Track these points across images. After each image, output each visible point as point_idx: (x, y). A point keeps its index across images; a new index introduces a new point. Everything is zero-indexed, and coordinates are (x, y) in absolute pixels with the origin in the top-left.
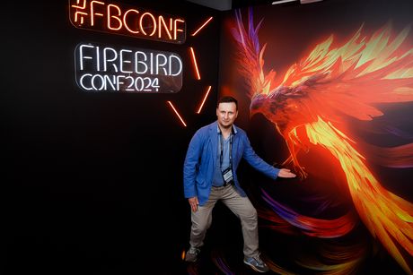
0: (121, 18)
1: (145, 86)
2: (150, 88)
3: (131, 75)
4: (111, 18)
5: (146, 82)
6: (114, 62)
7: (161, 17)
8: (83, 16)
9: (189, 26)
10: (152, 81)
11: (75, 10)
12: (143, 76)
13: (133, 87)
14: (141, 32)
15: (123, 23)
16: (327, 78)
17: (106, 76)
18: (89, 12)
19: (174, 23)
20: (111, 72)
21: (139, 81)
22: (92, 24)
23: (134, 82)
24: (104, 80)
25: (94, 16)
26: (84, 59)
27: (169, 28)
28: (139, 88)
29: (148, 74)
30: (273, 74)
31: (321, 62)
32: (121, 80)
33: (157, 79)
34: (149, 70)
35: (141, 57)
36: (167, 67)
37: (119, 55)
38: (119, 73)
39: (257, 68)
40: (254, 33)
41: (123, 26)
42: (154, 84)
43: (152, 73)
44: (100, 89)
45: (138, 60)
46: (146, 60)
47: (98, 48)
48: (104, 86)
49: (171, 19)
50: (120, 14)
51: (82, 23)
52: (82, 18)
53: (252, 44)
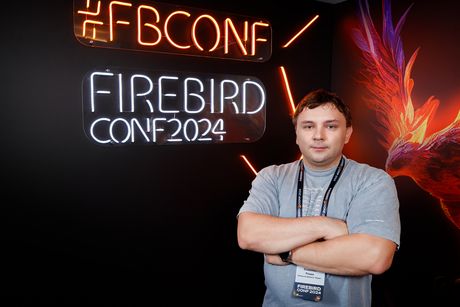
1: (201, 132)
2: (210, 135)
3: (177, 116)
4: (144, 29)
5: (203, 127)
6: (148, 97)
7: (228, 20)
8: (97, 26)
9: (277, 34)
10: (213, 124)
11: (84, 17)
12: (197, 117)
13: (180, 135)
14: (194, 47)
15: (163, 34)
17: (133, 120)
18: (106, 21)
19: (251, 29)
20: (142, 113)
21: (191, 125)
22: (111, 39)
23: (182, 127)
24: (131, 125)
25: (115, 25)
26: (97, 96)
27: (242, 37)
28: (191, 136)
29: (206, 113)
32: (159, 124)
33: (221, 121)
34: (208, 107)
36: (239, 100)
37: (156, 85)
39: (401, 93)
41: (164, 38)
42: (217, 129)
43: (212, 111)
44: (124, 141)
45: (189, 92)
46: (202, 90)
47: (120, 75)
48: (131, 134)
49: (246, 23)
50: (158, 20)
51: (93, 37)
52: (95, 31)
53: (389, 52)
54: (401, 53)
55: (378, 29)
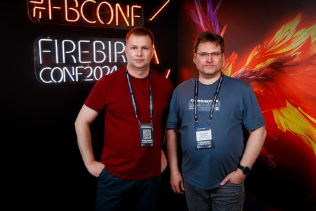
0: (78, 9)
3: (90, 65)
4: (69, 11)
5: (105, 71)
6: (72, 54)
7: (118, 5)
8: (41, 10)
9: (146, 12)
10: (111, 69)
11: (33, 5)
12: (101, 65)
13: (92, 77)
14: (98, 22)
15: (80, 14)
16: (295, 60)
17: (64, 68)
18: (47, 7)
19: (131, 9)
20: (69, 63)
21: (98, 70)
22: (50, 18)
23: (93, 72)
24: (63, 72)
25: (52, 9)
26: (42, 53)
27: (126, 15)
28: (98, 77)
29: (107, 63)
30: (234, 56)
31: (289, 43)
32: (79, 70)
33: (115, 67)
34: (107, 59)
35: (99, 46)
37: (77, 46)
38: (78, 64)
40: (213, 14)
43: (110, 61)
44: (59, 82)
45: (96, 50)
46: (104, 48)
47: (56, 41)
48: (63, 77)
49: (128, 6)
50: (77, 6)
51: (40, 17)
52: (40, 13)
53: (211, 26)
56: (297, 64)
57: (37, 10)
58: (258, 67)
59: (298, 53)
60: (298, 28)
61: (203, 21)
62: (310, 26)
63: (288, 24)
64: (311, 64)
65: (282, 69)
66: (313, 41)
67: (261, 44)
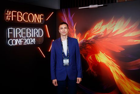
0: (22, 16)
1: (30, 42)
2: (32, 42)
3: (25, 38)
4: (19, 17)
5: (31, 40)
6: (19, 34)
7: (35, 15)
8: (10, 17)
9: (45, 17)
10: (33, 40)
12: (29, 38)
13: (26, 43)
14: (29, 21)
15: (22, 18)
16: (102, 36)
17: (17, 39)
18: (11, 16)
19: (40, 16)
21: (28, 40)
22: (12, 20)
23: (26, 41)
24: (16, 41)
25: (13, 17)
26: (9, 34)
28: (28, 43)
29: (31, 37)
31: (99, 30)
32: (22, 40)
33: (34, 39)
34: (32, 35)
36: (38, 34)
37: (21, 31)
38: (21, 38)
39: (73, 32)
40: (71, 18)
41: (23, 19)
44: (15, 45)
45: (28, 32)
46: (30, 31)
47: (14, 29)
48: (16, 43)
50: (22, 15)
51: (9, 20)
52: (9, 18)
53: (70, 23)
54: (73, 23)
55: (67, 17)
56: (103, 38)
57: (8, 17)
58: (89, 38)
59: (103, 34)
60: (103, 25)
61: (67, 21)
62: (106, 24)
63: (99, 23)
64: (107, 38)
65: (97, 39)
66: (107, 29)
67: (90, 30)
